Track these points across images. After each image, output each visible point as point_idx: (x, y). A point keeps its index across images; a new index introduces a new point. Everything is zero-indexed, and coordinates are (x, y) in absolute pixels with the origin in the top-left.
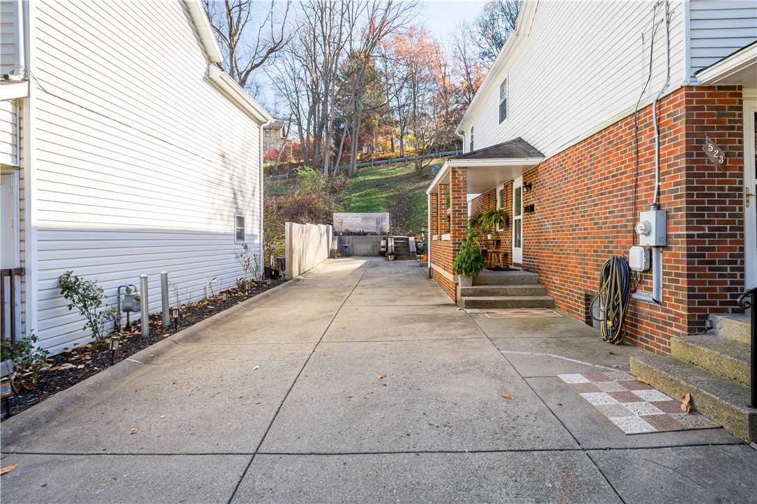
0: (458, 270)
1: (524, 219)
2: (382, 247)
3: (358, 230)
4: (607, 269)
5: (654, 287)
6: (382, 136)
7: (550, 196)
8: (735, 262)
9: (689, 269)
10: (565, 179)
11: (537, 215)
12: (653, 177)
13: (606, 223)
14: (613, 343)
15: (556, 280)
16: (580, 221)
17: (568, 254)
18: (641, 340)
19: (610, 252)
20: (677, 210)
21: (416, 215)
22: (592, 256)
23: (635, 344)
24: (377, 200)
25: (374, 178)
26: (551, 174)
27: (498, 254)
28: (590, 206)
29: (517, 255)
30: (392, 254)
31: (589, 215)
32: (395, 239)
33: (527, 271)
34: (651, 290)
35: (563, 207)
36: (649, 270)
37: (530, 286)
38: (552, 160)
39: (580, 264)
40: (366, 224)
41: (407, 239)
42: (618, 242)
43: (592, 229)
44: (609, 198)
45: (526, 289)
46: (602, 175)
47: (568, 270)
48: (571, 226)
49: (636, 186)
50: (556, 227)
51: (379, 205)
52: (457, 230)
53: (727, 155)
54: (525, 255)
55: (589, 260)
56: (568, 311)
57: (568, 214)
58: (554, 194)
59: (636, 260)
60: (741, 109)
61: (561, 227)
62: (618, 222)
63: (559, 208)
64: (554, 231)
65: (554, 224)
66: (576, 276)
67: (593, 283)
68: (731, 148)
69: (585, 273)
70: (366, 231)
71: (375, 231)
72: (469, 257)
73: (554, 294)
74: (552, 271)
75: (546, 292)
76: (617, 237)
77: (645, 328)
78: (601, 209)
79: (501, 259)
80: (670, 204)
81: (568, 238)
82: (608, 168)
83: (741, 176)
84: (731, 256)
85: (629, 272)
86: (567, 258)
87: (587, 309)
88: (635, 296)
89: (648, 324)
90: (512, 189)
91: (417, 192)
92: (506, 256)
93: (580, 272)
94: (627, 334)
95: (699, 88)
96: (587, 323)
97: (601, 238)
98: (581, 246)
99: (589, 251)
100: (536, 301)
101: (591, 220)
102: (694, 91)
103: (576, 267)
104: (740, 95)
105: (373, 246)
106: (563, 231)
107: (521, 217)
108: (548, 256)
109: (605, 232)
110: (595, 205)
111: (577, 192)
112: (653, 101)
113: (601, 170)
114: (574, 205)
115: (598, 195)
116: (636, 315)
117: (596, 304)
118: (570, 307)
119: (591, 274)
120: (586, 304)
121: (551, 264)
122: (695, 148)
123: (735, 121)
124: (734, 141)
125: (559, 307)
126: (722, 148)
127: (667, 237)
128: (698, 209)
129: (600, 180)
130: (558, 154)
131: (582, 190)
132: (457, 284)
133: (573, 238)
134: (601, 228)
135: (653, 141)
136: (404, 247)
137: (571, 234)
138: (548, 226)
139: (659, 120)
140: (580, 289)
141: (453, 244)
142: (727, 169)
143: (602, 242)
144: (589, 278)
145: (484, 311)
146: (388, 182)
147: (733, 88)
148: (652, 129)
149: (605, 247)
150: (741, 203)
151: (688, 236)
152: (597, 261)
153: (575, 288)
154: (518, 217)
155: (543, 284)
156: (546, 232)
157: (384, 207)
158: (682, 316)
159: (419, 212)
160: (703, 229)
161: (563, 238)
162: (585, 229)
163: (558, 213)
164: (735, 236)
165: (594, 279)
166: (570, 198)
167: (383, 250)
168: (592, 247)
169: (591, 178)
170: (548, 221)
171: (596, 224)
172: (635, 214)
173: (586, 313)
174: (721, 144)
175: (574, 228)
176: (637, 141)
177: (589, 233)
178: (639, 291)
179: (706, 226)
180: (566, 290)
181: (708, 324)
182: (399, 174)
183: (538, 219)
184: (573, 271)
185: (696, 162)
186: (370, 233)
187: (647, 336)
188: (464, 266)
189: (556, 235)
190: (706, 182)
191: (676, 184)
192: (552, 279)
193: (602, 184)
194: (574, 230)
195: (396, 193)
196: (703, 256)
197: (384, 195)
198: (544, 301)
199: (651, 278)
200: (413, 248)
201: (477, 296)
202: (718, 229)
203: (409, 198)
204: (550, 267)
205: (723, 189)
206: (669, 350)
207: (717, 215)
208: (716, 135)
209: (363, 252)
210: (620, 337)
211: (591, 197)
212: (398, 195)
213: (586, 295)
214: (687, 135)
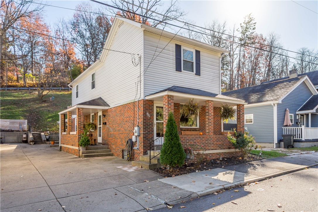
0: (80, 145)
1: (102, 127)
2: (24, 138)
3: (8, 129)
4: (127, 142)
5: (137, 145)
6: (10, 72)
7: (112, 120)
8: (152, 139)
9: (143, 141)
10: (117, 115)
11: (107, 126)
12: (137, 119)
13: (127, 129)
14: (128, 161)
15: (114, 147)
16: (121, 129)
17: (117, 138)
18: (135, 159)
19: (128, 137)
20: (142, 127)
21: (42, 121)
22: (124, 139)
23: (133, 160)
24: (17, 112)
25: (10, 98)
26: (112, 113)
27: (92, 139)
28: (123, 125)
29: (100, 140)
30: (32, 141)
31: (123, 127)
32: (33, 134)
33: (104, 145)
34: (136, 146)
35: (116, 124)
36: (136, 142)
37: (105, 150)
38: (112, 108)
39: (121, 141)
40: (12, 125)
41: (40, 134)
42: (130, 135)
43: (124, 131)
44: (128, 123)
45: (104, 151)
46: (126, 116)
47: (117, 143)
48: (118, 130)
49: (134, 121)
50: (114, 130)
51: (19, 115)
52: (80, 131)
53: (151, 115)
54: (103, 140)
55: (123, 140)
56: (117, 156)
57: (117, 126)
58: (113, 120)
59: (134, 139)
60: (153, 105)
61: (115, 130)
62: (130, 129)
63: (115, 124)
64: (113, 131)
65: (113, 129)
66: (120, 145)
67: (124, 146)
68: (152, 114)
69: (122, 144)
70: (13, 129)
71: (18, 129)
72: (85, 140)
73: (113, 152)
74: (112, 144)
75: (110, 151)
76: (130, 133)
77: (136, 156)
78: (126, 125)
79: (93, 141)
80: (140, 126)
81: (117, 134)
82: (128, 114)
83: (153, 120)
84: (151, 138)
85: (132, 142)
86: (117, 140)
87: (122, 154)
88: (133, 148)
89: (136, 155)
90: (97, 115)
91: (41, 109)
92: (95, 140)
93: (121, 144)
94: (132, 158)
95: (146, 100)
96: (122, 158)
97: (126, 133)
98: (121, 136)
99: (123, 137)
100: (108, 154)
101: (124, 128)
102: (145, 101)
103: (120, 142)
104: (153, 102)
105: (18, 138)
106: (116, 131)
107: (101, 126)
108: (111, 139)
109: (127, 132)
110: (125, 124)
111: (120, 120)
112: (137, 100)
113: (126, 115)
114: (119, 124)
115: (125, 122)
116: (134, 153)
117: (125, 153)
118: (118, 155)
119: (124, 144)
120: (122, 153)
121: (112, 142)
122: (145, 114)
123: (152, 108)
124: (152, 113)
125: (115, 155)
126: (150, 114)
127: (140, 133)
128: (145, 127)
129: (126, 117)
130: (115, 107)
131: (121, 119)
132: (80, 150)
133: (119, 134)
134: (126, 131)
135: (137, 110)
136: (38, 138)
137: (118, 132)
138: (111, 129)
139: (138, 105)
140: (121, 149)
141: (78, 135)
142: (151, 118)
143: (126, 135)
144: (123, 145)
145: (91, 158)
146: (22, 102)
147: (152, 101)
148: (137, 107)
149: (127, 136)
150: (153, 126)
151: (143, 133)
152: (125, 140)
153: (119, 148)
154: (100, 126)
155: (109, 149)
156: (110, 132)
157: (22, 116)
158: (142, 151)
159: (44, 120)
160: (146, 132)
161: (116, 134)
162: (122, 131)
163: (114, 126)
164: (152, 133)
165: (125, 145)
166: (118, 121)
167: (24, 139)
168: (124, 136)
169: (124, 117)
170: (111, 128)
171: (125, 130)
172: (134, 128)
173: (122, 155)
174: (150, 113)
175: (119, 130)
176: (134, 109)
177: (123, 132)
178: (134, 147)
179: (147, 131)
180: (117, 149)
181: (147, 153)
182: (27, 97)
183: (108, 127)
184: (119, 143)
185: (145, 117)
186: (15, 130)
187: (136, 158)
188: (83, 143)
189: (114, 133)
190: (147, 121)
191: (141, 121)
192: (112, 147)
193: (126, 119)
194: (119, 131)
195: (28, 109)
196: (146, 138)
197: (20, 110)
198: (110, 154)
199: (137, 143)
200: (44, 138)
201: (88, 154)
202: (149, 132)
203: (37, 112)
204: (112, 143)
205: (150, 123)
206: (139, 158)
207: (149, 129)
208: (149, 111)
209: (11, 141)
210: (130, 159)
211: (124, 122)
212: (29, 110)
213: (122, 150)
214: (143, 110)
